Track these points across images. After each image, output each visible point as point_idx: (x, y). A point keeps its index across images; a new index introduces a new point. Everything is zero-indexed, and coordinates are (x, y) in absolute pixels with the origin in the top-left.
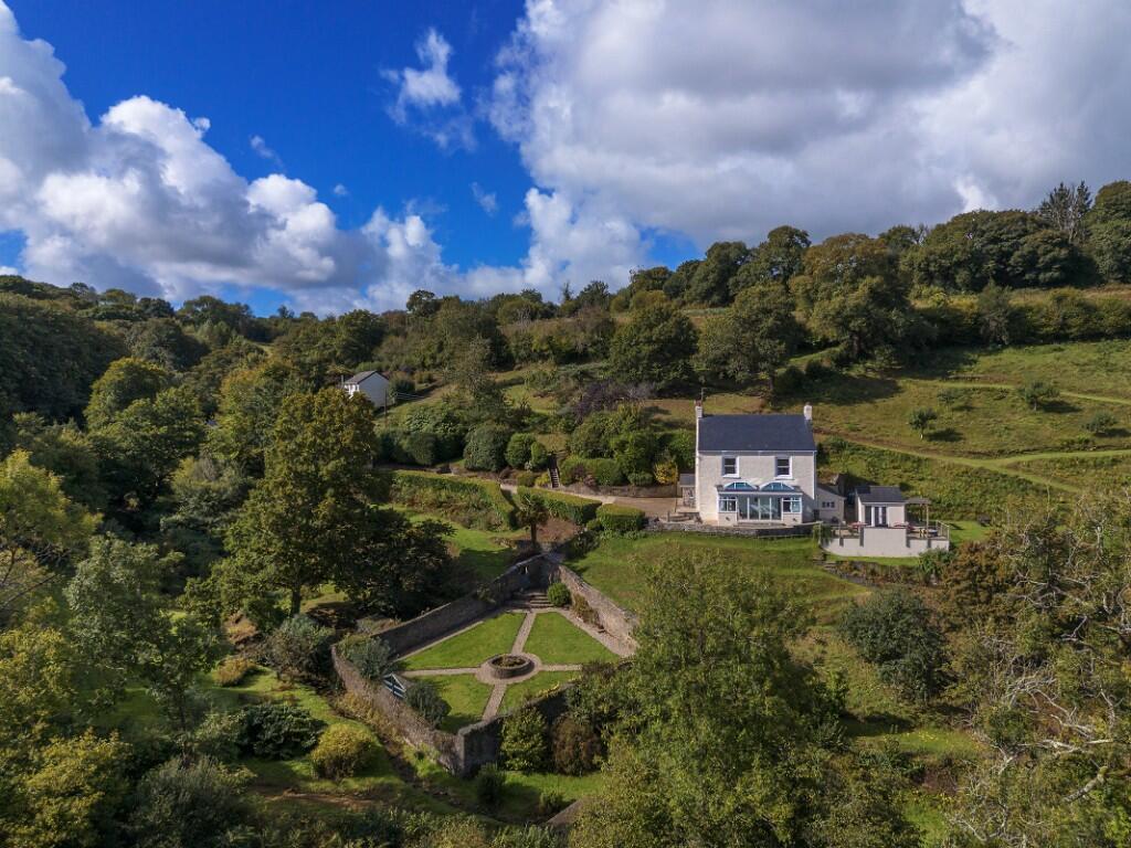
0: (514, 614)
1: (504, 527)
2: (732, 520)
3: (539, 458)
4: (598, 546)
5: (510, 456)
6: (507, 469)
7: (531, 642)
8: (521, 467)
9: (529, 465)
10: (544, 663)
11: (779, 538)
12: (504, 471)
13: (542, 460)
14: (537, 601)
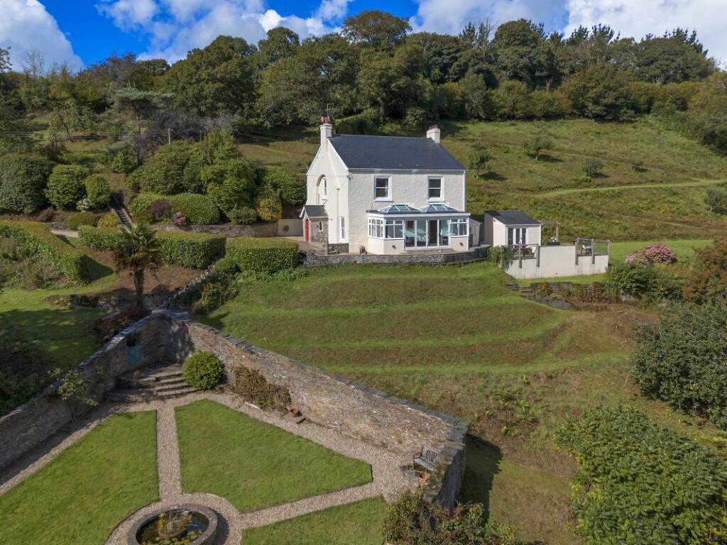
0: (129, 416)
1: (67, 281)
2: (398, 248)
3: (99, 194)
4: (237, 293)
5: (51, 194)
6: (50, 210)
7: (192, 469)
8: (71, 207)
9: (83, 204)
10: (242, 511)
11: (465, 264)
12: (45, 212)
13: (102, 197)
14: (166, 387)
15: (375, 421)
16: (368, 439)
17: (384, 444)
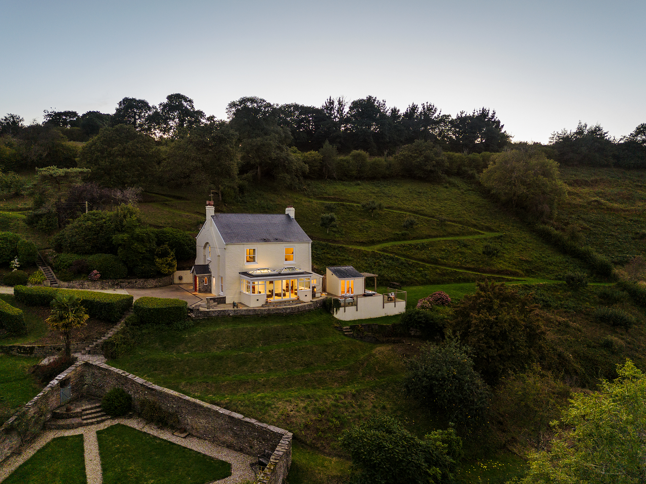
2: (262, 301)
14: (90, 416)
15: (235, 435)
16: (231, 446)
17: (241, 449)
